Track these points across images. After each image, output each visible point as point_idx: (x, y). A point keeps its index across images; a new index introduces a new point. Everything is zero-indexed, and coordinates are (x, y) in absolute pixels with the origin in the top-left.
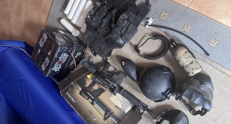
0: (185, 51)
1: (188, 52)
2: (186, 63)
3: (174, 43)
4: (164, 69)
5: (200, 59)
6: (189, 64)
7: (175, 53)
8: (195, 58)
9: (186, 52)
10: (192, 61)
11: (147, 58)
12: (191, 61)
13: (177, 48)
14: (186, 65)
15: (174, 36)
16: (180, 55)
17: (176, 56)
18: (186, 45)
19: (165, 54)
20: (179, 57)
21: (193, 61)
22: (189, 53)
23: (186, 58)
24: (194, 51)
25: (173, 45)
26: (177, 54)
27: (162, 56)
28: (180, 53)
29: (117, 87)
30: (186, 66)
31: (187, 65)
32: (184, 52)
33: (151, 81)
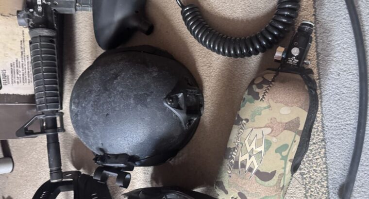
0: (293, 117)
1: (297, 133)
2: (246, 156)
3: (295, 51)
4: (180, 95)
5: (303, 179)
6: (251, 170)
7: (260, 86)
8: (295, 168)
9: (291, 126)
10: (273, 174)
11: (183, 13)
12: (266, 168)
13: (283, 81)
14: (241, 159)
15: (327, 31)
16: (263, 112)
17: (250, 97)
18: (325, 99)
19: (236, 55)
20: (253, 115)
21: (275, 178)
22: (298, 139)
23: (268, 144)
24: (323, 140)
25: (288, 53)
26: (256, 97)
27: (224, 54)
28: (269, 107)
29: (40, 9)
30: (237, 162)
31: (243, 166)
32: (287, 120)
33: (106, 89)
